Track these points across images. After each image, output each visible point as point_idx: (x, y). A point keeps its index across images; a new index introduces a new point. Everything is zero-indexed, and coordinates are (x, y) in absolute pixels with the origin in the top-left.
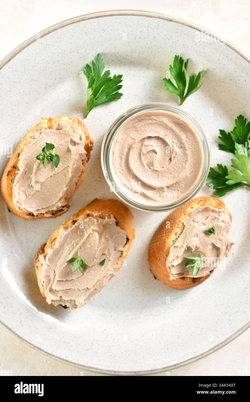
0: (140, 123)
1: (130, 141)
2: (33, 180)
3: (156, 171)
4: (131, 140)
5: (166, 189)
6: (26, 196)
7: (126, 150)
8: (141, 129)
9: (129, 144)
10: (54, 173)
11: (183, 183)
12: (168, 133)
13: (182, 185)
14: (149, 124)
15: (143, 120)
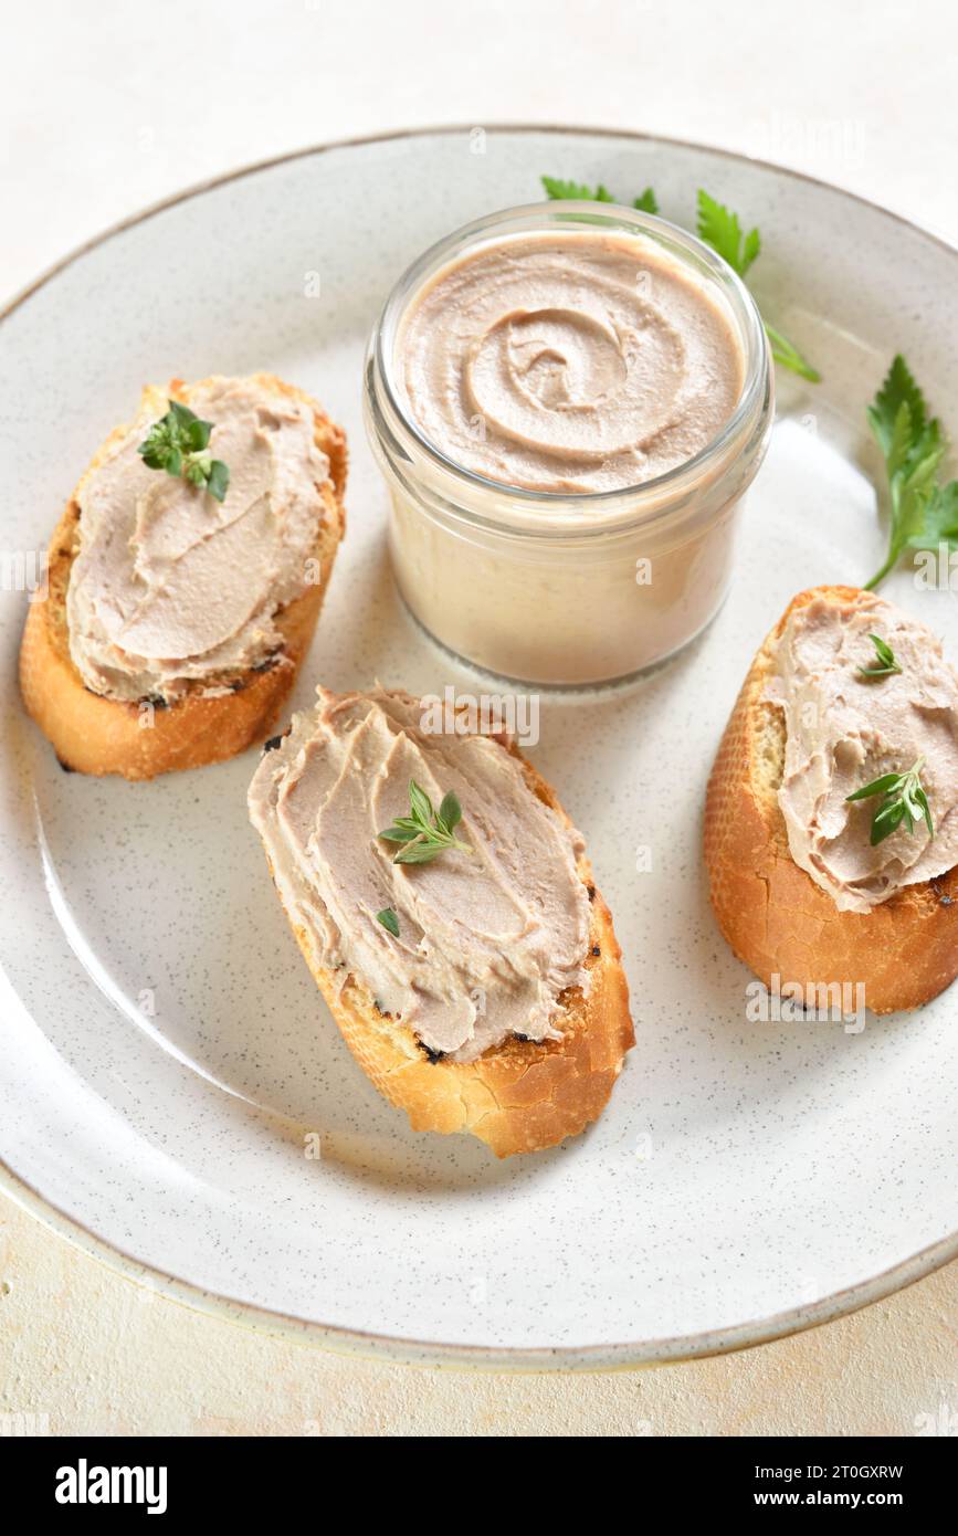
0: (472, 290)
1: (459, 348)
2: (142, 555)
3: (585, 411)
4: (460, 344)
5: (639, 455)
6: (122, 616)
7: (452, 375)
8: (483, 307)
9: (456, 356)
10: (217, 525)
11: (696, 426)
12: (583, 293)
13: (696, 431)
14: (506, 284)
15: (478, 278)
